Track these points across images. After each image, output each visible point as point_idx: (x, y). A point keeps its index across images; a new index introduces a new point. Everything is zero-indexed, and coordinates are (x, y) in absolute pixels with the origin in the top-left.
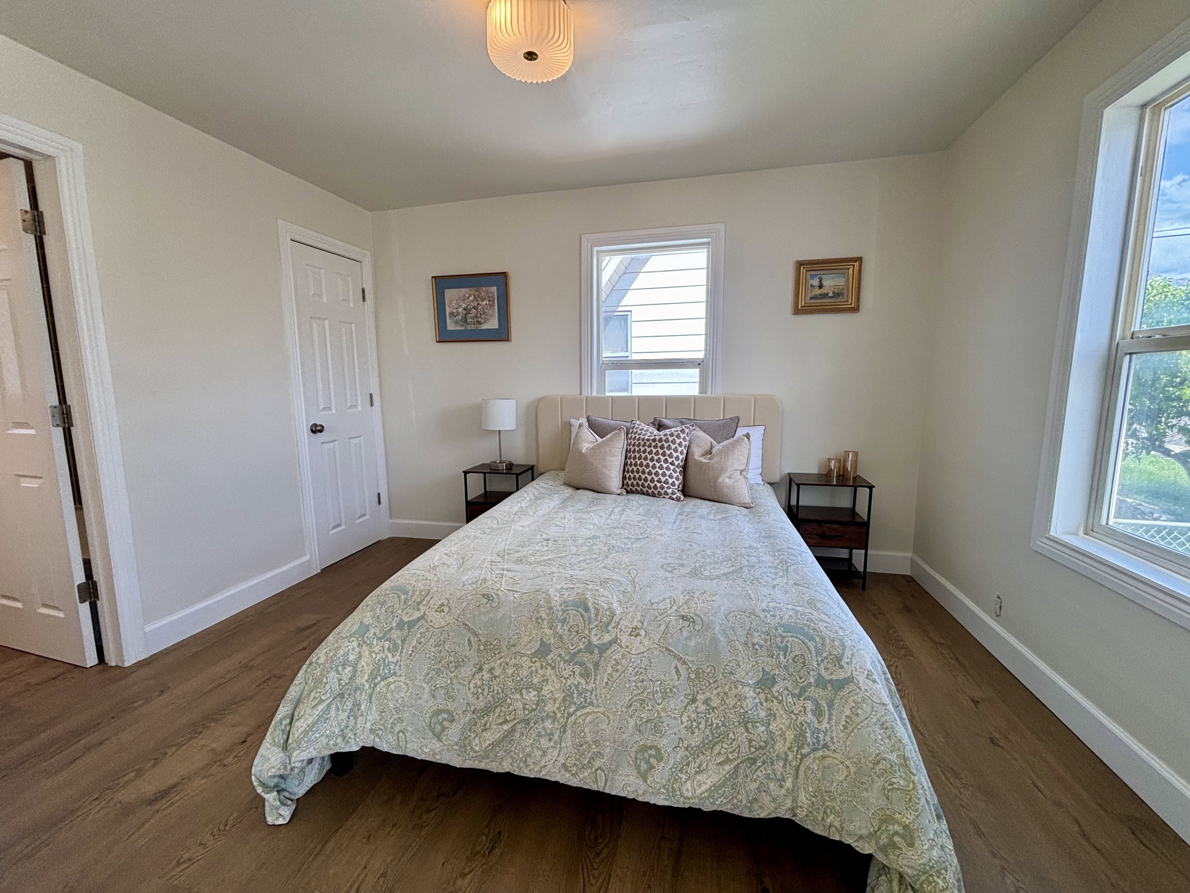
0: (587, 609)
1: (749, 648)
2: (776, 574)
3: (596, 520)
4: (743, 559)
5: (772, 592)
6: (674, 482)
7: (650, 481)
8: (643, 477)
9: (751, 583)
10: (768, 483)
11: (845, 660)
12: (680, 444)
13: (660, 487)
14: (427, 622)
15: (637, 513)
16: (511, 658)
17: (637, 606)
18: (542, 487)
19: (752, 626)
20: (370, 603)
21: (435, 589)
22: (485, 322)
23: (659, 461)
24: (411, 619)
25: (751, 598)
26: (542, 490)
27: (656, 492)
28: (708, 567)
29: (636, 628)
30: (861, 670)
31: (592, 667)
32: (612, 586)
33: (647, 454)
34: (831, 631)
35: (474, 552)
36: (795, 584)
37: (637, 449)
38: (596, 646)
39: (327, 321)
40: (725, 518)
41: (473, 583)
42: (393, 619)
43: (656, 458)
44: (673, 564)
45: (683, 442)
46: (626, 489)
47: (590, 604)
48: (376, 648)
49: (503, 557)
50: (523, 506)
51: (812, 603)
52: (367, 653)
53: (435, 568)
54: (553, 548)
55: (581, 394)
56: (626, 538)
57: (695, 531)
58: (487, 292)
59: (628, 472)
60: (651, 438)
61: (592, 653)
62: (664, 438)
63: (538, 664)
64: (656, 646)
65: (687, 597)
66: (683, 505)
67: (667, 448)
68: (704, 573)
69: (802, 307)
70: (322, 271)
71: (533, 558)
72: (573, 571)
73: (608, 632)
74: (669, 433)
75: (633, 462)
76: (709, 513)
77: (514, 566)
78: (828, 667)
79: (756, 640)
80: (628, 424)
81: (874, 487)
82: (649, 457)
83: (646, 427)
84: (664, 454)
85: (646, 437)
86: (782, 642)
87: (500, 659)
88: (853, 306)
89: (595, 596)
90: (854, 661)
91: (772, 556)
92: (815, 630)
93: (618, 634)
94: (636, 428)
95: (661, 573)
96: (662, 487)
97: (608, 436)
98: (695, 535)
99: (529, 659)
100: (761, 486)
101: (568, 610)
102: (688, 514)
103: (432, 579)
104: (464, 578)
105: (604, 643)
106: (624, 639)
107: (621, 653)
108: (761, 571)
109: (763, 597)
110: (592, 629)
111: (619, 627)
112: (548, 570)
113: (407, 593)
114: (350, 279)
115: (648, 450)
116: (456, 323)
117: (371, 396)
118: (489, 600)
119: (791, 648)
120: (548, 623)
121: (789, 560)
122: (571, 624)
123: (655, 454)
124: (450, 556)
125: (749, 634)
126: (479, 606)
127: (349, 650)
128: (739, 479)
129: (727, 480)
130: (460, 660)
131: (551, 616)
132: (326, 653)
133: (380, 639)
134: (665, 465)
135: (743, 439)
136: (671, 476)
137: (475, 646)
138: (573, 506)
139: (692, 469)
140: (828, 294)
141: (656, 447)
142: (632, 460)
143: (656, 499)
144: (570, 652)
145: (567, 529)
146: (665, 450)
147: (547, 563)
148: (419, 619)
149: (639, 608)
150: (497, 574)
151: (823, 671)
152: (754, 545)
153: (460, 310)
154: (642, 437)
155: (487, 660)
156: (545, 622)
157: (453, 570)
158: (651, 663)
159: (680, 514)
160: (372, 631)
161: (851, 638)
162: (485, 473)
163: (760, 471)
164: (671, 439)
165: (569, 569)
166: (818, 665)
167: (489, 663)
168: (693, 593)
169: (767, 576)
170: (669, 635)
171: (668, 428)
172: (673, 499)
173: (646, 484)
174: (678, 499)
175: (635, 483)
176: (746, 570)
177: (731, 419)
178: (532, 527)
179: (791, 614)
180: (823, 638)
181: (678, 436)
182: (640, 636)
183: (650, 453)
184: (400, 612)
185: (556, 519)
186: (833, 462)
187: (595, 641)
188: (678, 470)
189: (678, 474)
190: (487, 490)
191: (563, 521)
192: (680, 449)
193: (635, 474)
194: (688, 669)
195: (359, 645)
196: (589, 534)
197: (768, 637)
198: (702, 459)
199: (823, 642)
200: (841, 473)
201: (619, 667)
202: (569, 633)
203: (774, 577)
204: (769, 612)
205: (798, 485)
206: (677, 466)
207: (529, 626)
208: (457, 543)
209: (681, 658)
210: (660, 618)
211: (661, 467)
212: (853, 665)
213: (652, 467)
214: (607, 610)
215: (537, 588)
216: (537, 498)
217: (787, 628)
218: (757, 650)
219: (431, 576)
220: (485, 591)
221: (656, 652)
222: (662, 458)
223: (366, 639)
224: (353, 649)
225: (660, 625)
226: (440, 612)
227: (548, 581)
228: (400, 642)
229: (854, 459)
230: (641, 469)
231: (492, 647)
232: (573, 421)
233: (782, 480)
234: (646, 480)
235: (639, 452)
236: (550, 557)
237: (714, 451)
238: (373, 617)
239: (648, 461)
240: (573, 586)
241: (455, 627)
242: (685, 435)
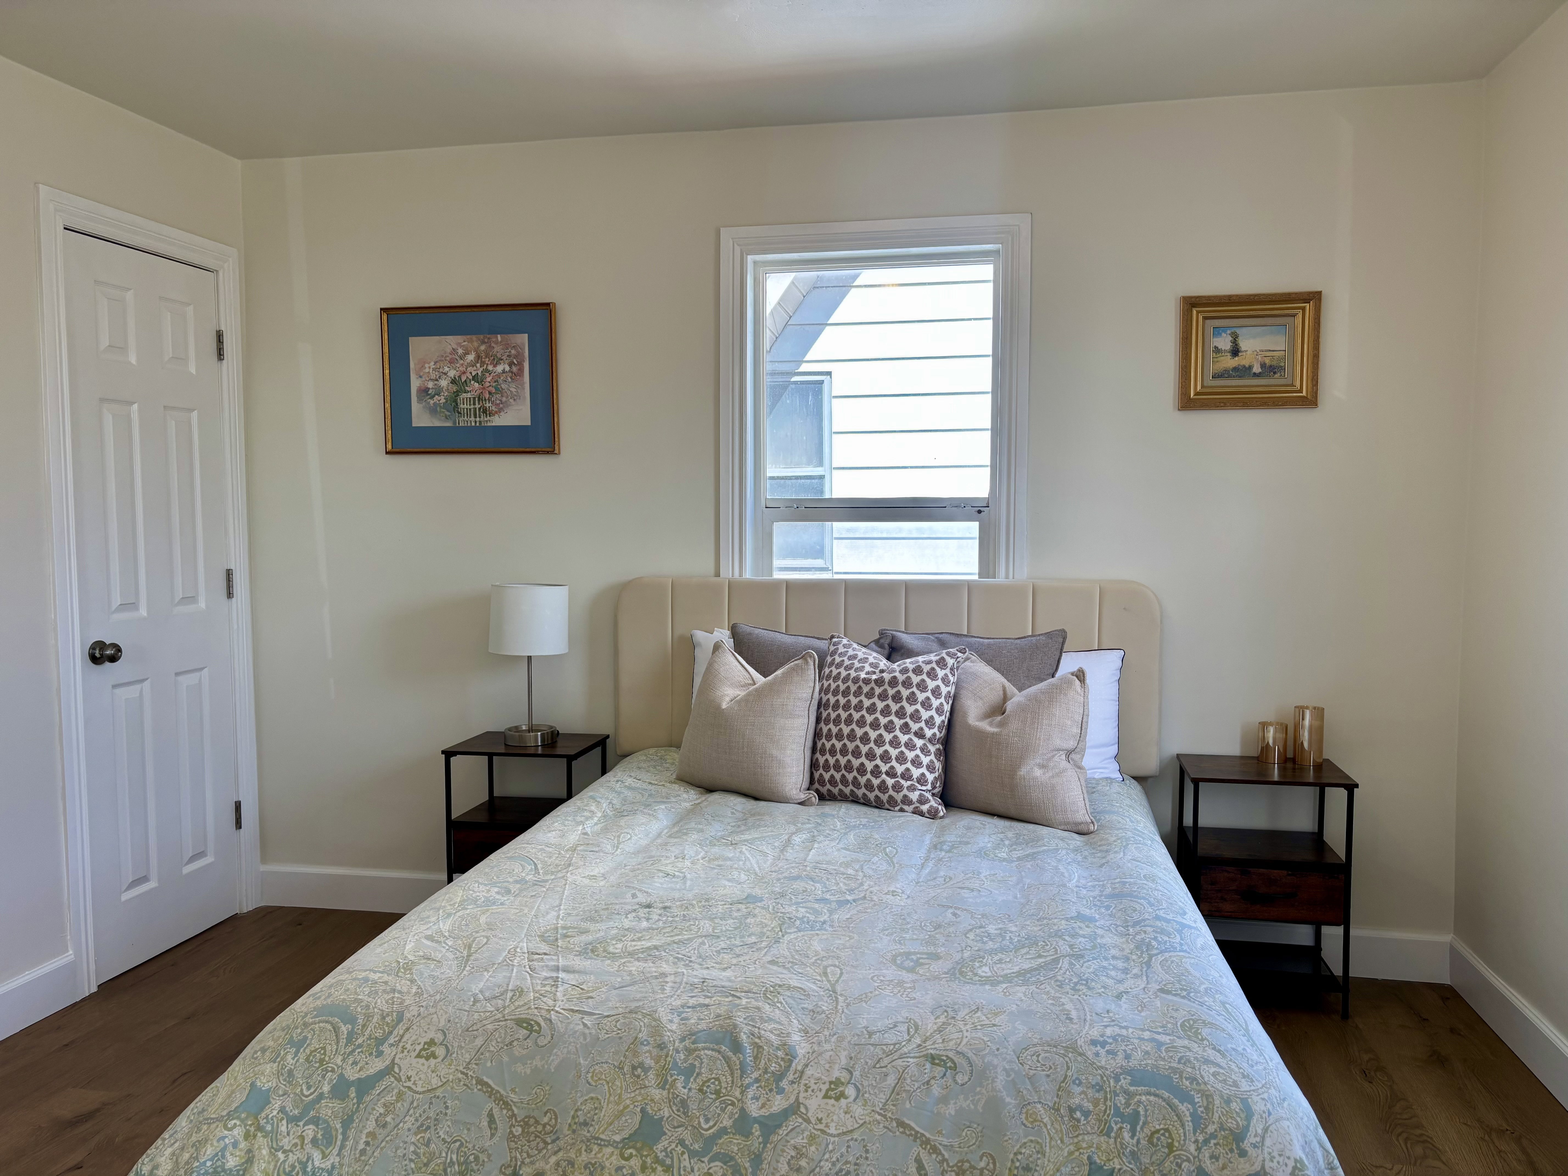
0: (737, 1047)
1: (1062, 1117)
2: (1126, 971)
3: (753, 861)
4: (1061, 942)
5: (1113, 1007)
6: (923, 775)
7: (872, 772)
8: (856, 763)
9: (1073, 989)
10: (1134, 778)
11: (1251, 1139)
12: (936, 692)
13: (894, 787)
14: (399, 1080)
15: (841, 845)
16: (580, 1150)
17: (841, 1039)
18: (630, 788)
19: (1070, 1073)
20: (271, 1043)
21: (414, 1010)
22: (500, 410)
23: (890, 727)
24: (363, 1075)
25: (1071, 1019)
26: (629, 794)
27: (884, 798)
28: (988, 960)
29: (837, 1083)
30: (1281, 1160)
31: (747, 1165)
32: (790, 1001)
33: (864, 712)
34: (1224, 1081)
35: (489, 933)
36: (1162, 990)
37: (842, 701)
38: (756, 1120)
39: (135, 406)
40: (1033, 856)
41: (495, 998)
42: (324, 1077)
43: (883, 721)
44: (915, 953)
45: (942, 687)
46: (817, 791)
47: (744, 1037)
48: (286, 1140)
49: (554, 943)
50: (589, 830)
51: (1191, 1027)
52: (265, 1152)
53: (408, 967)
54: (661, 924)
55: (717, 574)
56: (818, 901)
57: (967, 884)
58: (507, 346)
59: (823, 752)
60: (874, 677)
61: (747, 1134)
62: (901, 678)
63: (635, 1163)
64: (879, 1118)
65: (943, 1019)
66: (943, 829)
67: (908, 699)
68: (980, 972)
69: (1197, 394)
70: (129, 295)
71: (620, 946)
72: (705, 972)
73: (781, 1091)
74: (911, 667)
75: (835, 730)
76: (997, 847)
77: (577, 962)
78: (1217, 1152)
79: (1077, 1101)
80: (823, 645)
81: (1357, 786)
82: (869, 719)
83: (861, 652)
84: (901, 714)
85: (863, 675)
86: (1128, 1105)
87: (556, 1153)
88: (1304, 394)
89: (753, 1020)
90: (1268, 1142)
91: (1122, 935)
92: (1193, 1079)
93: (802, 1095)
94: (841, 655)
95: (890, 973)
96: (897, 787)
97: (779, 672)
98: (965, 893)
99: (617, 1152)
100: (1116, 785)
101: (695, 1050)
102: (953, 847)
103: (405, 989)
104: (476, 988)
105: (771, 1115)
106: (814, 1104)
107: (807, 1133)
108: (1094, 965)
109: (1095, 1017)
110: (748, 1086)
111: (803, 1082)
112: (650, 967)
113: (353, 1020)
114: (190, 310)
115: (867, 703)
116: (433, 411)
117: (229, 573)
118: (531, 1031)
119: (1146, 1116)
120: (658, 1075)
121: (1154, 943)
122: (704, 1077)
123: (882, 712)
124: (438, 942)
125: (1062, 1090)
126: (511, 1043)
127: (226, 1146)
128: (1064, 770)
129: (1038, 772)
130: (472, 1158)
131: (662, 1063)
132: (173, 1154)
133: (293, 1120)
134: (903, 738)
135: (1070, 683)
136: (916, 763)
137: (502, 1126)
138: (702, 831)
139: (963, 746)
140: (1250, 367)
141: (883, 697)
142: (831, 726)
143: (884, 813)
144: (702, 1135)
145: (689, 883)
146: (904, 703)
147: (652, 954)
148: (381, 1075)
149: (845, 1044)
150: (546, 978)
151: (1208, 1162)
152: (1087, 912)
153: (444, 383)
154: (853, 674)
155: (529, 1156)
156: (651, 1075)
157: (449, 969)
158: (867, 1151)
159: (935, 847)
160: (277, 1104)
161: (1265, 1096)
162: (490, 756)
163: (1114, 749)
164: (916, 679)
165: (696, 966)
166: (1198, 1149)
167: (532, 1163)
168: (954, 1010)
169: (1107, 976)
170: (904, 1095)
171: (909, 653)
172: (921, 814)
173: (863, 780)
174: (933, 815)
175: (838, 776)
176: (1065, 963)
177: (1048, 635)
178: (613, 879)
179: (1149, 1049)
180: (1208, 1096)
181: (932, 674)
182: (846, 1098)
183: (872, 709)
184: (339, 1062)
185: (664, 861)
186: (1271, 730)
187: (754, 1110)
188: (932, 749)
189: (932, 757)
190: (496, 793)
191: (679, 865)
192: (935, 703)
193: (839, 756)
194: (941, 1163)
195: (247, 1136)
196: (737, 892)
197: (1099, 1095)
198: (985, 726)
199: (1209, 1103)
200: (1290, 755)
201: (803, 1163)
202: (701, 1096)
203: (1120, 976)
204: (1103, 1044)
205: (1196, 782)
206: (930, 740)
207: (618, 1083)
208: (449, 915)
209: (928, 1141)
210: (886, 1061)
211: (895, 743)
212: (1266, 1150)
213: (876, 741)
214: (778, 1049)
215: (633, 1005)
216: (620, 814)
217: (1138, 1077)
218: (1079, 1121)
219: (402, 985)
220: (522, 1013)
221: (879, 1130)
222: (898, 722)
223: (262, 1122)
224: (235, 1145)
225: (886, 1075)
226: (427, 1059)
227: (654, 992)
228: (339, 1126)
229: (1316, 723)
230: (851, 746)
231: (540, 1128)
232: (700, 635)
233: (1163, 769)
234: (862, 770)
235: (846, 707)
236: (655, 942)
237: (1009, 706)
238: (279, 1074)
239: (867, 729)
240: (707, 1001)
241: (459, 1089)
242: (948, 671)
